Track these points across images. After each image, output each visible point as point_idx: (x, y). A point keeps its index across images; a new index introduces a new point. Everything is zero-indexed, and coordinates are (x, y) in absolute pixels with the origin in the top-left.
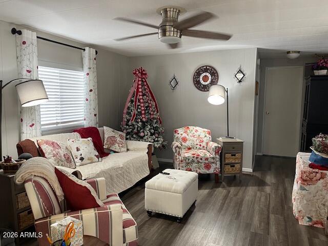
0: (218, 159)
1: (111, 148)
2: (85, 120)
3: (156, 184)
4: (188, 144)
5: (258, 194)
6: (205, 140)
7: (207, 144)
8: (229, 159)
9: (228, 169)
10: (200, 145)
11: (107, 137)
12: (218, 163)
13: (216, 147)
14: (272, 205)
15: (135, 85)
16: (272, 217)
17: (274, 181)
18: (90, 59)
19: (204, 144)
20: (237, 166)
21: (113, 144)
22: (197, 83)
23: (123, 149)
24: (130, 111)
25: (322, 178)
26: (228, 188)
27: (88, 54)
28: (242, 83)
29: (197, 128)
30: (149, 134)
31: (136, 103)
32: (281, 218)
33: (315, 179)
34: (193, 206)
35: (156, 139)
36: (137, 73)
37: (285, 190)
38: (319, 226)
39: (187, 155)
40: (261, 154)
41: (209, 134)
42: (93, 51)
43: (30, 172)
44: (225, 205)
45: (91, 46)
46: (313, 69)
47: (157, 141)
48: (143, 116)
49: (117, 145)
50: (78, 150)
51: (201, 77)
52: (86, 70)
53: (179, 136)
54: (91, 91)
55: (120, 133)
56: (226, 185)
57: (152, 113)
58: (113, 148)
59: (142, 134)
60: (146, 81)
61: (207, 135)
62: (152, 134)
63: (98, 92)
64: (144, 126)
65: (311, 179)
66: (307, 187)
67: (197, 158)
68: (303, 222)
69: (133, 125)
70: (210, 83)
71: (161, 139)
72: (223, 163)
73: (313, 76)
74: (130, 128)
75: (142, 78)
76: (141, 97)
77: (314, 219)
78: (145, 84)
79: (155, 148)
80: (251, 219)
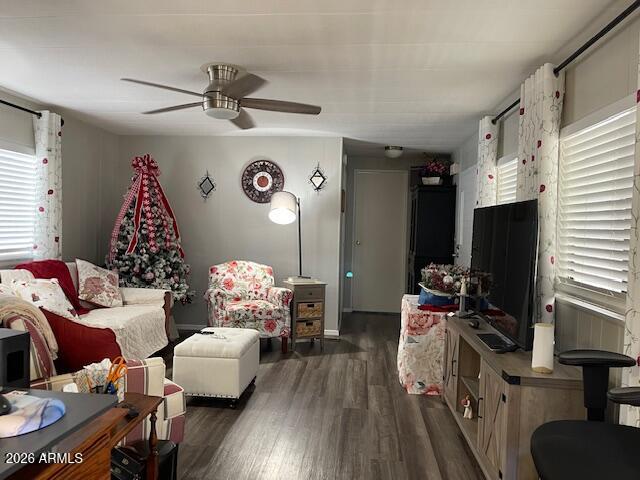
0: (287, 313)
1: (93, 300)
2: (35, 247)
3: (194, 348)
4: (235, 291)
5: (350, 362)
6: (265, 284)
7: (268, 290)
8: (305, 312)
9: (302, 327)
10: (256, 293)
11: (84, 280)
12: (288, 319)
13: (284, 293)
14: (370, 375)
15: (136, 185)
16: (371, 389)
17: (371, 344)
18: (50, 134)
19: (262, 291)
20: (317, 323)
21: (98, 292)
22: (248, 188)
23: (115, 302)
24: (125, 233)
25: (435, 323)
26: (303, 358)
27: (46, 123)
28: (321, 192)
29: (251, 264)
30: (163, 275)
31: (137, 220)
32: (384, 389)
33: (426, 325)
34: (252, 386)
35: (176, 285)
36: (141, 164)
37: (387, 355)
38: (435, 393)
39: (235, 308)
40: (350, 310)
41: (271, 273)
42: (57, 118)
43: (9, 309)
44: (302, 380)
45: (53, 109)
46: (421, 176)
47: (178, 289)
48: (152, 243)
49: (105, 294)
50: (35, 298)
51: (256, 179)
52: (42, 153)
53: (220, 277)
54: (50, 192)
55: (109, 272)
56: (299, 355)
57: (168, 237)
58: (96, 300)
59: (149, 276)
60: (156, 181)
61: (268, 275)
62: (168, 276)
63: (63, 195)
64: (152, 261)
65: (421, 326)
66: (416, 338)
67: (253, 311)
68: (414, 390)
69: (132, 259)
70: (271, 190)
71: (185, 287)
72: (295, 320)
73: (421, 185)
74: (126, 265)
75: (149, 175)
76: (148, 208)
77: (428, 385)
78: (155, 184)
79: (176, 300)
80: (343, 393)
